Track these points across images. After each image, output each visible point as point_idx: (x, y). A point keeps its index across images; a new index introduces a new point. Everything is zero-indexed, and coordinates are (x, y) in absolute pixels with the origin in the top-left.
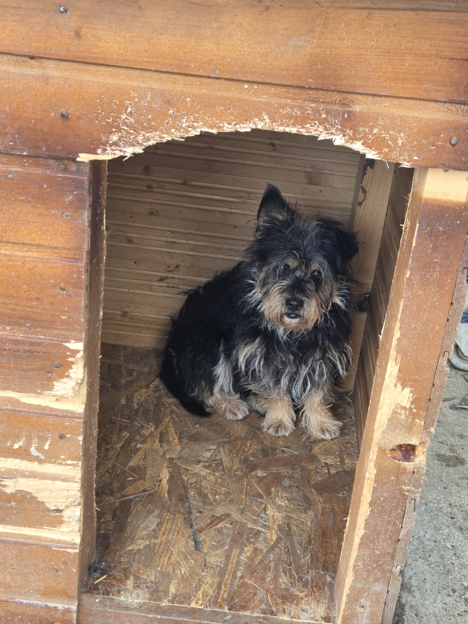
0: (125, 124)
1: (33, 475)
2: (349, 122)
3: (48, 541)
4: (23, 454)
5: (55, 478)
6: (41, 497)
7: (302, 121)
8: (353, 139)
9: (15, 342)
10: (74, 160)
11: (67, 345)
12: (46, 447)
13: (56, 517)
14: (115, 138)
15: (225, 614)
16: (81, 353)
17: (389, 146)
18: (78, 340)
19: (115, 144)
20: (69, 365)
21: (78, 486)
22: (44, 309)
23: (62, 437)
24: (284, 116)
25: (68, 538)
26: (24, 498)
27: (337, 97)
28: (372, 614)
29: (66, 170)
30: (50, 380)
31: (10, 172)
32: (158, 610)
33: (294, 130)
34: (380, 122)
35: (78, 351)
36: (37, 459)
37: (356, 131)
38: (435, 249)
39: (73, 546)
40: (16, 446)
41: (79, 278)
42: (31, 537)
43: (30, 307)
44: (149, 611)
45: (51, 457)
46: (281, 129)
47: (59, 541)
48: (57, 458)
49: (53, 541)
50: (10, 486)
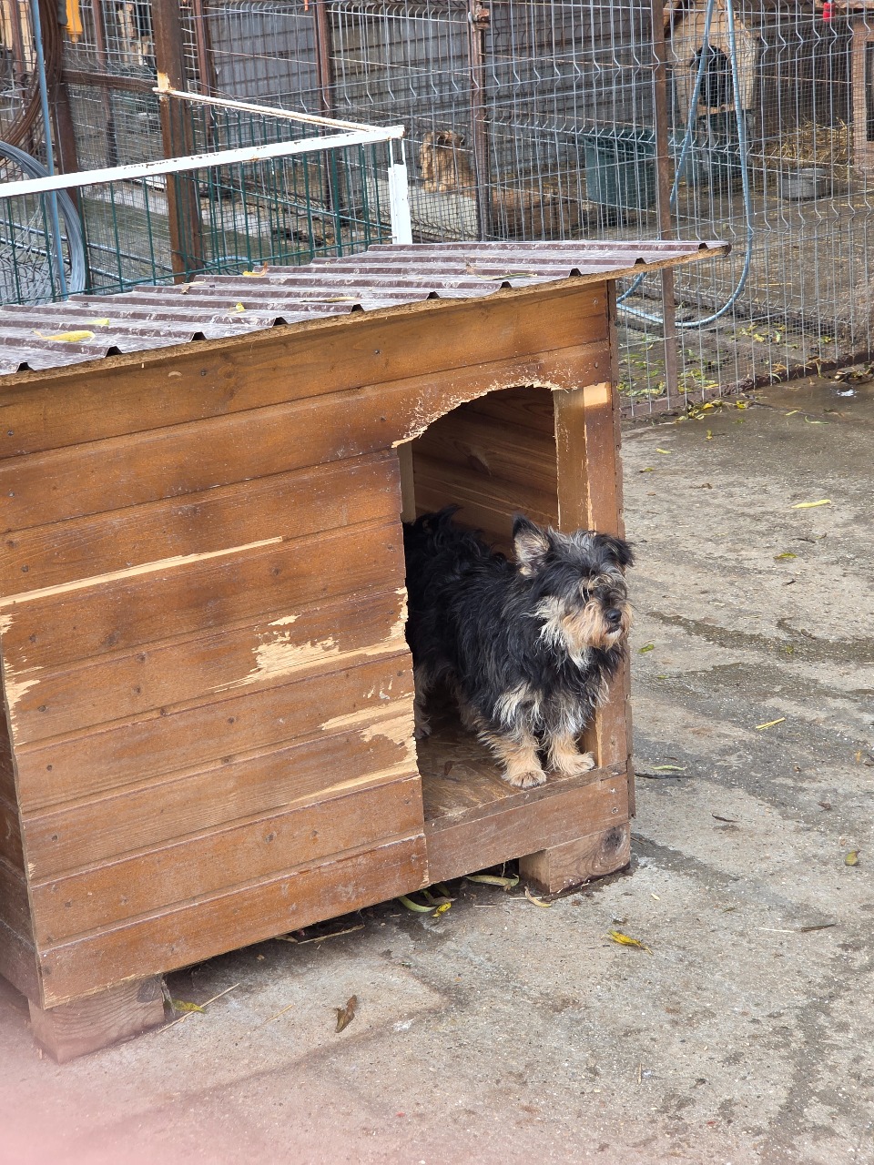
0: (418, 413)
1: (381, 719)
2: (541, 372)
3: (396, 778)
4: (375, 701)
5: (396, 715)
6: (390, 735)
7: (515, 378)
8: (545, 380)
9: (364, 603)
10: (389, 449)
11: (397, 592)
12: (390, 688)
13: (402, 750)
14: (413, 424)
15: (524, 795)
16: (407, 596)
17: (564, 379)
18: (402, 587)
19: (414, 428)
20: (399, 609)
21: (412, 716)
22: (380, 568)
23: (400, 674)
24: (506, 378)
25: (410, 770)
26: (380, 741)
27: (530, 358)
28: (620, 746)
29: (384, 458)
30: (388, 626)
31: (353, 471)
32: (478, 814)
33: (513, 386)
34: (557, 366)
35: (404, 595)
36: (386, 702)
37: (546, 376)
38: (598, 438)
39: (414, 774)
40: (369, 696)
41: (400, 535)
42: (383, 780)
43: (371, 570)
44: (472, 817)
45: (395, 696)
46: (505, 387)
47: (404, 775)
48: (398, 694)
49: (400, 776)
50: (368, 735)
